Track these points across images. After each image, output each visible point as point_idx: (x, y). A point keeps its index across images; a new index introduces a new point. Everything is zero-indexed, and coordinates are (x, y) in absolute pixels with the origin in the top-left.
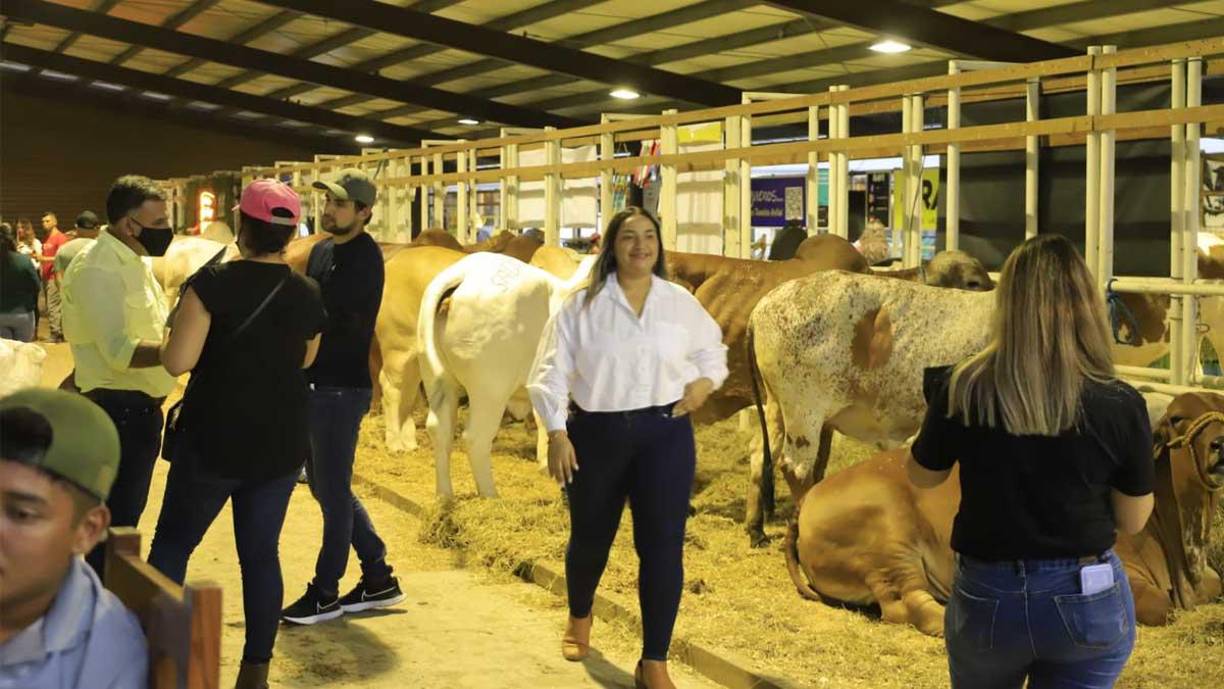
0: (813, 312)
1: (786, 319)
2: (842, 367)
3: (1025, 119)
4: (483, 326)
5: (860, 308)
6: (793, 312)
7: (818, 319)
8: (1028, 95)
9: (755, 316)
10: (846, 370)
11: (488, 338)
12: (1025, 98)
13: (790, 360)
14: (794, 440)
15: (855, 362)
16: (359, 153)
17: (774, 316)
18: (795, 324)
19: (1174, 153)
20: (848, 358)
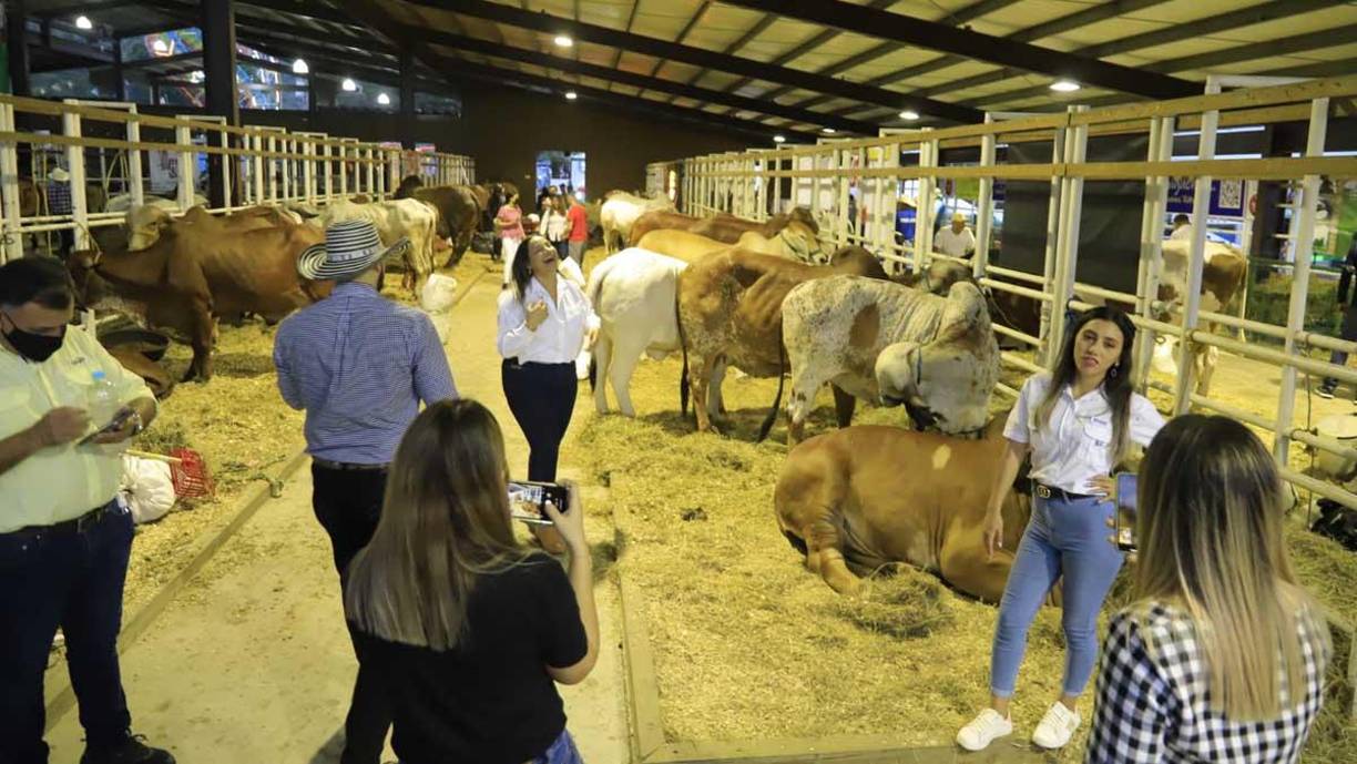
0: (825, 305)
1: (804, 309)
2: (841, 346)
3: (1051, 161)
4: (623, 301)
5: (860, 305)
6: (809, 303)
7: (828, 311)
8: (1056, 138)
9: (784, 306)
10: (844, 347)
11: (626, 309)
12: (1053, 141)
13: (804, 338)
14: (797, 394)
15: (851, 342)
16: (775, 147)
17: (797, 306)
18: (811, 313)
19: (1148, 192)
20: (846, 340)
